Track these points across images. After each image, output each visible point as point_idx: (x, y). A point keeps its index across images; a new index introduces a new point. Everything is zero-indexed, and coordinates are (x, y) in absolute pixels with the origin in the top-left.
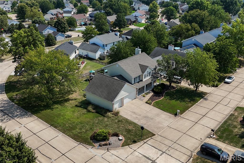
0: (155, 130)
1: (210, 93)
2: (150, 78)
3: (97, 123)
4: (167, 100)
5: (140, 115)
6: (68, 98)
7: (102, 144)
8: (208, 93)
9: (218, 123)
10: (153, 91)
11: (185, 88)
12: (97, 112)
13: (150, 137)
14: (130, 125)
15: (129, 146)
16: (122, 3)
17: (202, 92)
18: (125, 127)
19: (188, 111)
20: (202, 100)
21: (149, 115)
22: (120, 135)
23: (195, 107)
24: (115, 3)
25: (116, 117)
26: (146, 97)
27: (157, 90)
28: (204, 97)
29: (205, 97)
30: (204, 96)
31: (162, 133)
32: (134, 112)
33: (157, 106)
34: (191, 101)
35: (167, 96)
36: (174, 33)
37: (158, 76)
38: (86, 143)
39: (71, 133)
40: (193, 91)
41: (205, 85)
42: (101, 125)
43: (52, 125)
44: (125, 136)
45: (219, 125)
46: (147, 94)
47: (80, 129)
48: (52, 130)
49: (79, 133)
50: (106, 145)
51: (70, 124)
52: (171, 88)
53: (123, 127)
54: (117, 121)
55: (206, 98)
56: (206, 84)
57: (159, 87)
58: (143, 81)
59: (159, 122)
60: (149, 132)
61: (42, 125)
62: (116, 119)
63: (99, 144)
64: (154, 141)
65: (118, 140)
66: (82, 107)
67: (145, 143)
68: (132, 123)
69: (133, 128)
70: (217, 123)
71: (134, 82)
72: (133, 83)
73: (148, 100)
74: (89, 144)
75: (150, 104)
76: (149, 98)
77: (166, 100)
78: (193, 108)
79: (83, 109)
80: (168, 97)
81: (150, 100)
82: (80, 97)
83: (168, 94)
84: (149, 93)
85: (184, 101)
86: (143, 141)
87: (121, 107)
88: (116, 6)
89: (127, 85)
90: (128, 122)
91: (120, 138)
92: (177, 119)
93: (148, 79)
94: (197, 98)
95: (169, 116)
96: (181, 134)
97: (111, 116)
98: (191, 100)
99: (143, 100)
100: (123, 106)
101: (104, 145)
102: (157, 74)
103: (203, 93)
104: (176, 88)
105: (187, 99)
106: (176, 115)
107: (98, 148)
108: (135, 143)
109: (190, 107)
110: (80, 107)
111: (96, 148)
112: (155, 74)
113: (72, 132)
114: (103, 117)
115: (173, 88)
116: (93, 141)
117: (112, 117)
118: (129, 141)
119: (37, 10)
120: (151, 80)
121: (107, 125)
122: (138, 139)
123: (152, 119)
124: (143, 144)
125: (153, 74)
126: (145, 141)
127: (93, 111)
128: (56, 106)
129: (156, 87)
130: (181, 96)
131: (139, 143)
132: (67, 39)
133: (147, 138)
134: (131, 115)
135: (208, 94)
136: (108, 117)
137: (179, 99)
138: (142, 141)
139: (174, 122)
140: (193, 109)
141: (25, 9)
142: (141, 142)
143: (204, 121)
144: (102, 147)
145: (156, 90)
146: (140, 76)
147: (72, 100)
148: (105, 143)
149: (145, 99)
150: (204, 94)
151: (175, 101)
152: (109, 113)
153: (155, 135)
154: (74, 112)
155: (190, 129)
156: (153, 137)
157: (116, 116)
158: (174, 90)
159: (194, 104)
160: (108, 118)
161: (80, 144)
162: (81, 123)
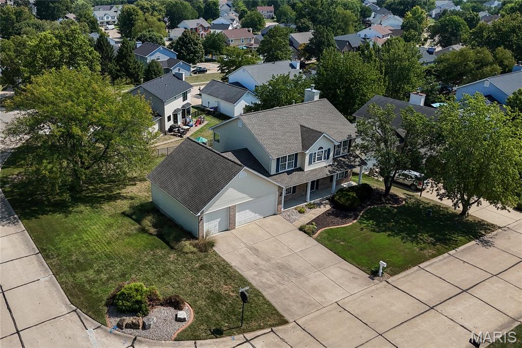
0: (295, 308)
1: (505, 229)
2: (329, 166)
3: (146, 263)
4: (365, 230)
5: (268, 260)
6: (119, 193)
7: (125, 324)
8: (500, 228)
9: (507, 320)
10: (332, 201)
11: (431, 204)
12: (160, 235)
13: (271, 326)
14: (228, 281)
15: (195, 343)
16: (340, 10)
17: (480, 222)
18: (211, 287)
19: (417, 270)
20: (473, 242)
21: (295, 263)
22: (187, 307)
23: (445, 261)
24: (323, 9)
25: (202, 254)
26: (306, 215)
27: (342, 200)
28: (483, 235)
29: (486, 238)
30: (483, 233)
31: (312, 320)
32: (256, 249)
33: (327, 242)
34: (436, 242)
35: (367, 219)
36: (443, 71)
37: (353, 163)
38: (90, 313)
39: (71, 279)
40: (454, 215)
41: (491, 203)
42: (153, 269)
43: (42, 251)
44: (198, 311)
45: (506, 328)
46: (311, 207)
47: (98, 272)
48: (36, 263)
49: (89, 281)
50: (134, 326)
51: (84, 254)
52: (389, 200)
53: (205, 284)
54: (197, 265)
55: (489, 239)
56: (493, 199)
57: (349, 193)
58: (305, 170)
59: (314, 289)
60: (274, 312)
61: (23, 247)
62: (199, 259)
63: (118, 319)
64: (277, 340)
65: (173, 321)
66: (134, 217)
67: (247, 341)
68: (235, 277)
69: (233, 292)
70: (503, 319)
71: (277, 170)
72: (273, 171)
73: (307, 224)
74: (96, 315)
75: (309, 233)
76: (314, 217)
77: (362, 229)
78: (436, 262)
79: (133, 222)
80: (371, 222)
81: (314, 223)
82: (146, 194)
83: (371, 216)
84: (319, 205)
85: (415, 240)
86: (245, 334)
87: (227, 230)
88: (324, 15)
89: (245, 174)
90: (225, 273)
91: (181, 314)
92: (374, 288)
93: (321, 168)
94: (460, 238)
95: (352, 276)
96: (368, 334)
97: (188, 251)
98: (438, 240)
99: (294, 220)
100: (234, 228)
101: (129, 326)
102: (352, 159)
103: (484, 224)
104: (404, 203)
105: (425, 236)
106: (374, 274)
107: (111, 332)
108: (216, 338)
109: (426, 260)
110: (130, 216)
111: (106, 331)
112: (345, 158)
113: (74, 277)
114: (168, 249)
115: (396, 199)
116: (108, 311)
117: (192, 253)
118: (202, 327)
119: (155, 19)
120: (329, 171)
121: (166, 273)
122: (232, 326)
123: (298, 275)
124: (238, 345)
125: (341, 157)
126: (249, 336)
127: (152, 230)
128: (82, 207)
129: (344, 191)
130: (411, 224)
131: (229, 338)
132: (196, 75)
133: (257, 329)
134: (243, 256)
135: (500, 230)
136: (181, 252)
137: (402, 232)
138: (239, 334)
139: (361, 296)
140: (435, 265)
141: (135, 16)
142: (236, 337)
143: (461, 308)
144: (122, 329)
145: (339, 199)
146: (297, 154)
147: (125, 198)
148: (134, 321)
149: (300, 219)
150: (485, 229)
151: (389, 235)
152: (187, 243)
153: (286, 322)
154: (110, 226)
155: (405, 324)
156: (280, 328)
157: (201, 251)
158: (396, 206)
159: (444, 253)
160: (179, 255)
161: (75, 311)
162: (108, 257)
